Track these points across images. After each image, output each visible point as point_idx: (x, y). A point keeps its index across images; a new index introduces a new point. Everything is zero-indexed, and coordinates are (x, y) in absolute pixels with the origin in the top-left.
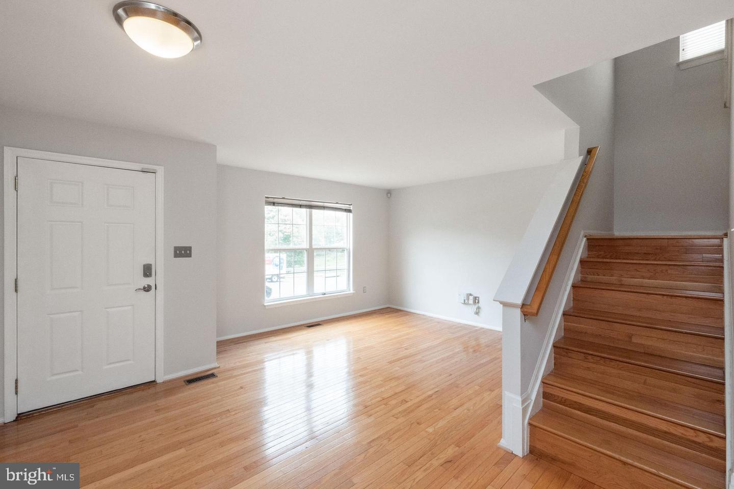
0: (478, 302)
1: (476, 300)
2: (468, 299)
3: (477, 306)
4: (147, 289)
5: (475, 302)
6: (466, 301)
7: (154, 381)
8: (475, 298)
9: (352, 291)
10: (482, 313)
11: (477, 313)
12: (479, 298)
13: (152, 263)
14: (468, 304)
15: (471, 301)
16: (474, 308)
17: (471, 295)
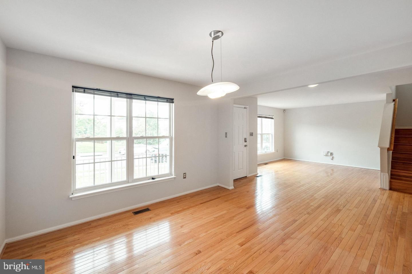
0: (333, 155)
1: (332, 154)
2: (328, 154)
3: (332, 156)
4: (245, 146)
5: (331, 155)
6: (327, 155)
7: (246, 176)
8: (331, 153)
9: (273, 151)
10: (334, 159)
11: (332, 159)
12: (333, 153)
13: (246, 138)
14: (328, 156)
15: (329, 154)
16: (331, 157)
17: (329, 152)
